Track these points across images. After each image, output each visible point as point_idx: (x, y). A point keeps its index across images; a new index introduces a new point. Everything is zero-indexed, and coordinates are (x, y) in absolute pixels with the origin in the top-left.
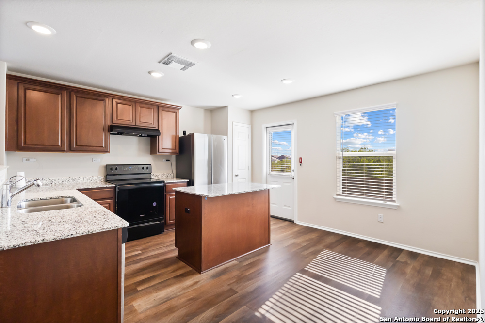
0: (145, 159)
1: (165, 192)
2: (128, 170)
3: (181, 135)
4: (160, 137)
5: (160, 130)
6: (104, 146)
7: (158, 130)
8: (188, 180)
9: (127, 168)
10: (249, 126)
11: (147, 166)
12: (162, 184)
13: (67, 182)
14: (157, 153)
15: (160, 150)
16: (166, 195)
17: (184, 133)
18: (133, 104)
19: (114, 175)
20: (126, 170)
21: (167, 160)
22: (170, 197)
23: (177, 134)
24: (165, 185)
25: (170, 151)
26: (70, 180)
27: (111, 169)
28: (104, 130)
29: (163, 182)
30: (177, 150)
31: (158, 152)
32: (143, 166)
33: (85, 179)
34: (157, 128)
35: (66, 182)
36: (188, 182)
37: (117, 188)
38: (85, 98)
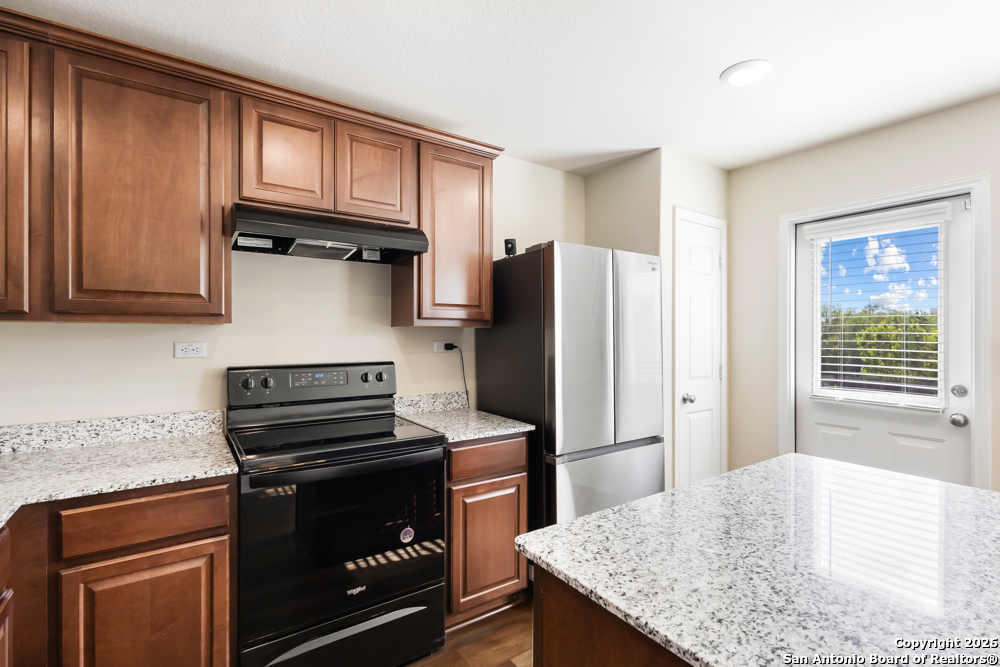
0: (373, 343)
1: (450, 478)
2: (311, 386)
3: (499, 254)
4: (426, 257)
5: (426, 229)
6: (203, 291)
7: (418, 232)
8: (532, 428)
9: (305, 379)
10: (722, 224)
11: (380, 368)
12: (438, 450)
13: (65, 441)
14: (417, 322)
15: (427, 311)
16: (450, 490)
17: (510, 246)
18: (323, 124)
19: (259, 406)
20: (301, 387)
21: (449, 347)
22: (468, 501)
23: (486, 251)
24: (448, 454)
25: (461, 314)
26: (82, 432)
27: (246, 385)
28: (205, 226)
29: (440, 440)
30: (487, 311)
31: (419, 317)
32: (366, 369)
33: (143, 426)
34: (413, 225)
35: (64, 444)
36: (530, 432)
37: (245, 479)
38: (119, 83)
